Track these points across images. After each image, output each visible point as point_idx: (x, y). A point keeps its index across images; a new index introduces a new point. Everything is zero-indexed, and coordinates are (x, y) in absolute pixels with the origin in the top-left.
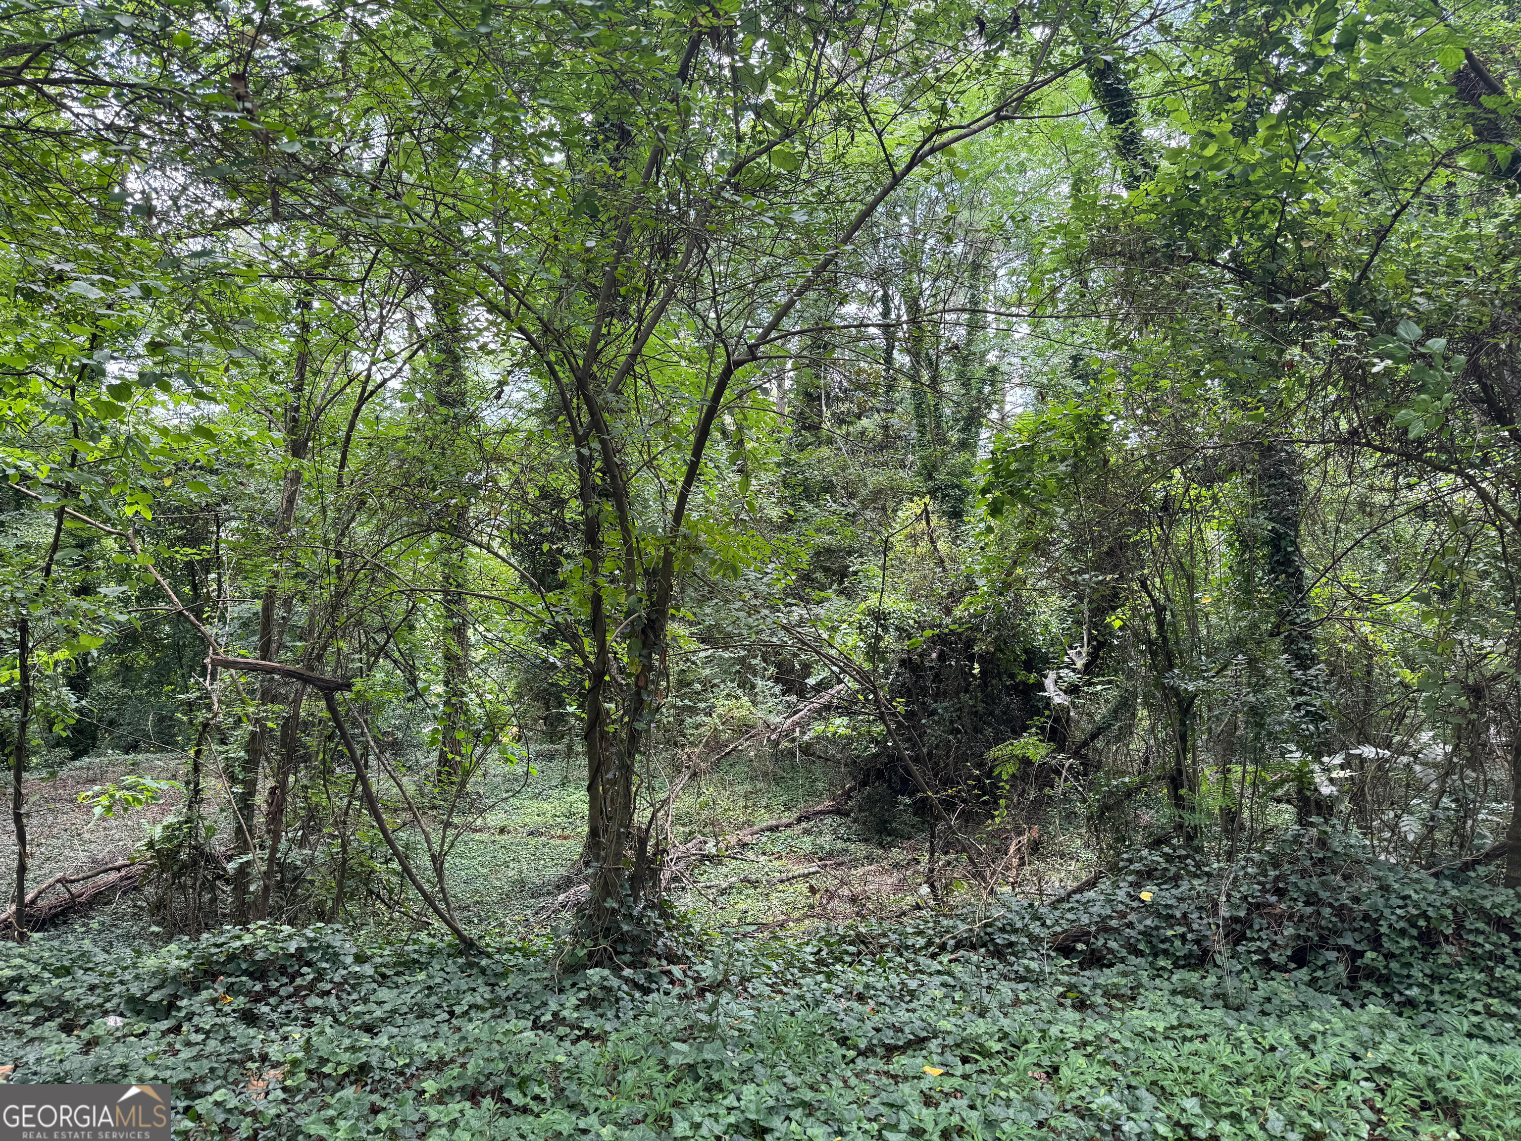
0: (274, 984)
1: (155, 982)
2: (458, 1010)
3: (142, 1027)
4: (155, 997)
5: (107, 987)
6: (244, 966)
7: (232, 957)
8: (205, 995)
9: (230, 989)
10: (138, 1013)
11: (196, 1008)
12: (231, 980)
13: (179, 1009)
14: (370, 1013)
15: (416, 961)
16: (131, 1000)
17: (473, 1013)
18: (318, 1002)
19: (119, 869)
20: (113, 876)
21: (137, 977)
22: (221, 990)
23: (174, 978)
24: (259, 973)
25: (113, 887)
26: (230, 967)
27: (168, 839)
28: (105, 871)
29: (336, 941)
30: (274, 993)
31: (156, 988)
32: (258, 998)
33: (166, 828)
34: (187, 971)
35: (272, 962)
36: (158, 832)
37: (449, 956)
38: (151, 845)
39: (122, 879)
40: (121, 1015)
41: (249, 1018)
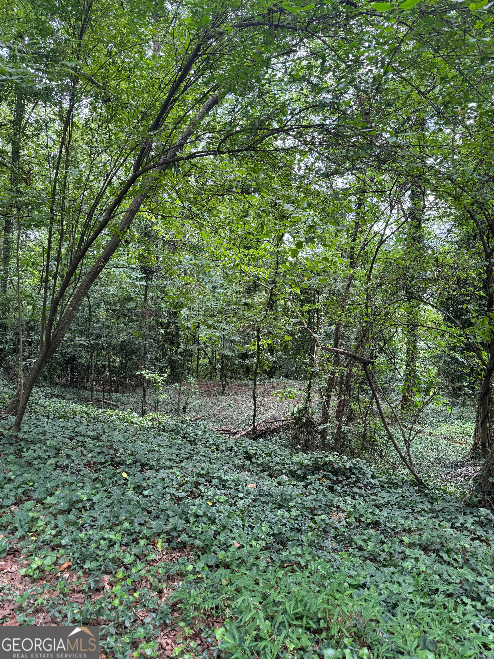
0: (341, 479)
1: (298, 467)
2: (416, 510)
3: (294, 482)
4: (299, 472)
5: (283, 465)
6: (330, 469)
7: (325, 464)
8: (316, 476)
9: (325, 476)
10: (293, 477)
11: (313, 480)
12: (325, 473)
13: (307, 479)
14: (379, 501)
15: (396, 483)
16: (291, 471)
17: (423, 513)
18: (358, 490)
19: (282, 421)
20: (280, 423)
21: (292, 463)
22: (322, 476)
23: (305, 467)
24: (335, 472)
25: (280, 427)
26: (325, 468)
27: (299, 413)
28: (278, 421)
29: (365, 467)
30: (341, 482)
31: (299, 469)
32: (335, 482)
33: (298, 409)
34: (309, 466)
35: (340, 470)
36: (295, 410)
37: (411, 485)
38: (293, 414)
39: (283, 425)
40: (287, 476)
41: (332, 489)
